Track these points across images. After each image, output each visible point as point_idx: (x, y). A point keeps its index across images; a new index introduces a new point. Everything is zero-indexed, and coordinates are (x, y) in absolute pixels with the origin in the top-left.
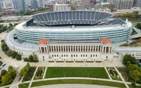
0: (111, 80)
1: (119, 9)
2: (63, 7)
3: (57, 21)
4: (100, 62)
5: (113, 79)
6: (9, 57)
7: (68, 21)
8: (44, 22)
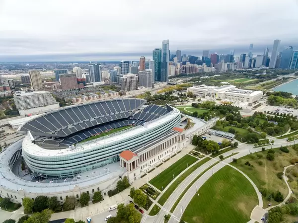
0: (200, 160)
1: (127, 90)
2: (41, 98)
3: (73, 125)
4: (180, 152)
5: (201, 158)
6: (73, 209)
7: (91, 120)
8: (51, 133)
